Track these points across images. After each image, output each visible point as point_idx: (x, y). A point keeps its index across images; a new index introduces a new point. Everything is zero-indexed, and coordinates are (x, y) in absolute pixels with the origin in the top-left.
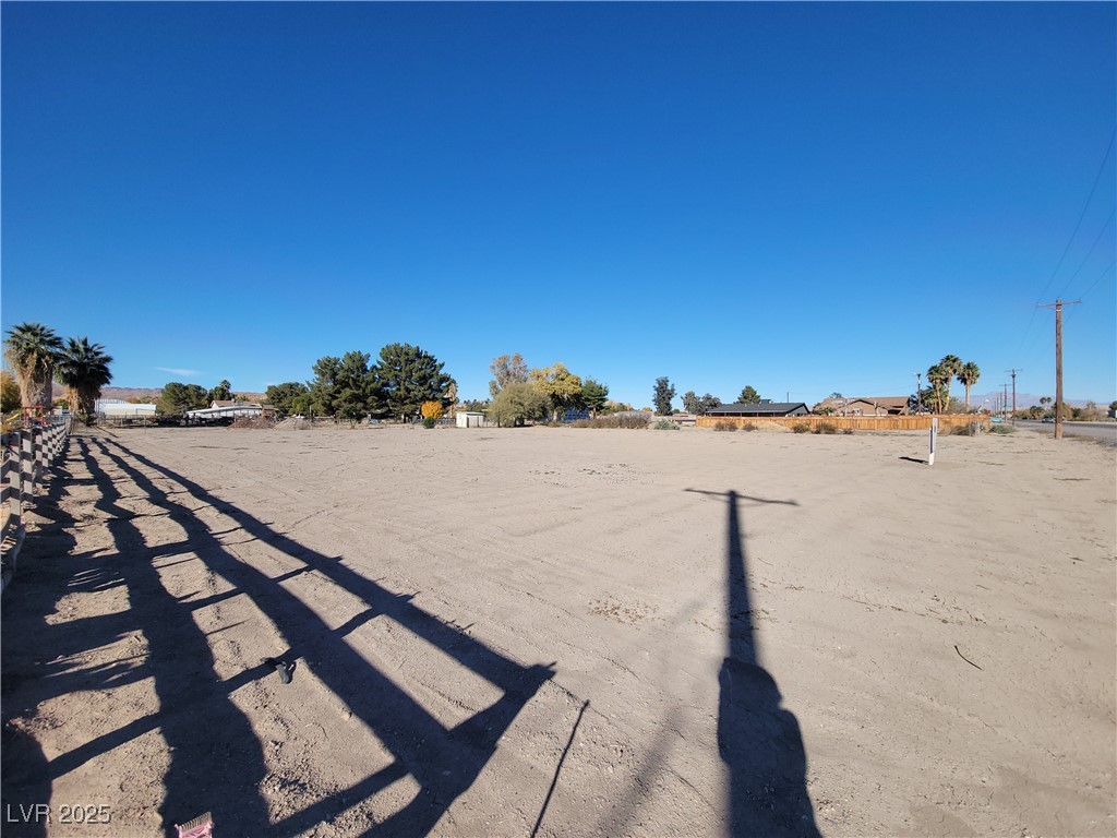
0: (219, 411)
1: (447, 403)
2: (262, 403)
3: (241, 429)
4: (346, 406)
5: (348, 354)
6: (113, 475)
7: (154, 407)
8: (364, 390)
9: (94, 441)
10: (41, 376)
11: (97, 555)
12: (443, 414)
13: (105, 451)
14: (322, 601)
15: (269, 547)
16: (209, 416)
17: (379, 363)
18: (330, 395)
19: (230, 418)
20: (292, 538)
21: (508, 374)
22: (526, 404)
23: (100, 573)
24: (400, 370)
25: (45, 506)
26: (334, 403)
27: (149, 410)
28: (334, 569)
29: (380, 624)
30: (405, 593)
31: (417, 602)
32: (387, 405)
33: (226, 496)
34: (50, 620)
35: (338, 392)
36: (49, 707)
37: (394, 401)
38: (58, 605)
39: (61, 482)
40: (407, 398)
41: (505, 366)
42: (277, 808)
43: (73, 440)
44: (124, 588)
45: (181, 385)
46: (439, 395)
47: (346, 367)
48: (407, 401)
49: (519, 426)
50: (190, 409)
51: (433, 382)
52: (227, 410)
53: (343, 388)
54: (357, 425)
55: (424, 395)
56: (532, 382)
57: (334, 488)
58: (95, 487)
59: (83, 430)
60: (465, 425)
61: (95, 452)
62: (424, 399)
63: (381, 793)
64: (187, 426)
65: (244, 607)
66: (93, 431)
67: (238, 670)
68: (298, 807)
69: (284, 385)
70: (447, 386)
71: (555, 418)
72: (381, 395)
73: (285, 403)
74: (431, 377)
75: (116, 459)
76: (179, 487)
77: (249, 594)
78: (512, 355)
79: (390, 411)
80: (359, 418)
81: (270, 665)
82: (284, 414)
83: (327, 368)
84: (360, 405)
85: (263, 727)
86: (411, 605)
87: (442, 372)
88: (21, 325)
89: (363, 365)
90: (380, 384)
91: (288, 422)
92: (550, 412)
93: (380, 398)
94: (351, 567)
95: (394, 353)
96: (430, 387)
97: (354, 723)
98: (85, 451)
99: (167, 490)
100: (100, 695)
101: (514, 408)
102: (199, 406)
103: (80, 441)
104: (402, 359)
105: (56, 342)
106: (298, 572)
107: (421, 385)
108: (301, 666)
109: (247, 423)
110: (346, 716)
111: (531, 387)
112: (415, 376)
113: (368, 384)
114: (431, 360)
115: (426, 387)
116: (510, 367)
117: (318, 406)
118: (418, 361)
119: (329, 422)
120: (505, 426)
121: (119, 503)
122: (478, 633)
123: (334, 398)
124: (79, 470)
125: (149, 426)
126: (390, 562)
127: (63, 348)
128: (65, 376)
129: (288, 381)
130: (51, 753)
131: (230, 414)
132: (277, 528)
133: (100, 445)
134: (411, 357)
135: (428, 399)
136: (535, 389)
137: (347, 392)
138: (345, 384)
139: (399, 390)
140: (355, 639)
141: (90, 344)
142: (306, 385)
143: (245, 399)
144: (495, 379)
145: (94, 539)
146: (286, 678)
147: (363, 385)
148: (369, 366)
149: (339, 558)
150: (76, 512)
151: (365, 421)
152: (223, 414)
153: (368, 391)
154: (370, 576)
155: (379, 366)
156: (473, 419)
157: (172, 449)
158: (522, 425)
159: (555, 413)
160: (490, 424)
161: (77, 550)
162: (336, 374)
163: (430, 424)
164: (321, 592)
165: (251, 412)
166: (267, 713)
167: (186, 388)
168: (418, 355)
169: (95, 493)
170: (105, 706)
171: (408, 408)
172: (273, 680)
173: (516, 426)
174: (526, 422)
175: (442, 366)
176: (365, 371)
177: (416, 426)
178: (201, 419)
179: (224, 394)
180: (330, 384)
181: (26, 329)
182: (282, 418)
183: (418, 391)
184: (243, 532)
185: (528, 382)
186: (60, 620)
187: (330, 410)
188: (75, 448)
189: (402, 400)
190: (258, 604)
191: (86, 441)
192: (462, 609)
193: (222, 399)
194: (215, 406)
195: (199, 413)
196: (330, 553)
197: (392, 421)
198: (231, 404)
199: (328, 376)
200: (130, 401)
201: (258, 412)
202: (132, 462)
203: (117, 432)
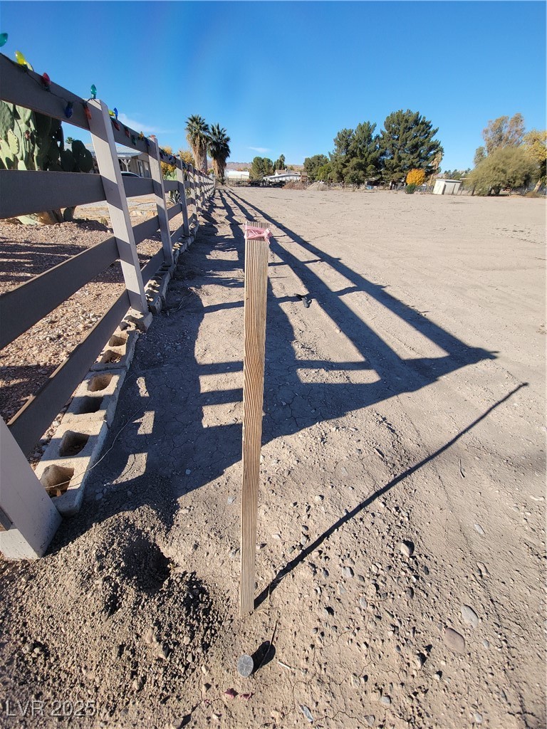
0: (278, 177)
1: (430, 172)
2: (301, 172)
3: (289, 190)
4: (352, 172)
5: (360, 125)
6: (232, 206)
7: (247, 173)
8: (366, 160)
9: (225, 191)
10: (202, 153)
11: (226, 237)
12: (424, 182)
13: (229, 196)
14: (328, 277)
15: (301, 247)
16: (273, 180)
17: (382, 132)
18: (342, 164)
19: (284, 182)
20: (313, 245)
21: (500, 139)
22: (509, 171)
23: (228, 245)
24: (398, 139)
25: (207, 215)
26: (344, 171)
27: (245, 175)
28: (335, 264)
29: (362, 296)
30: (379, 284)
31: (387, 290)
32: (380, 173)
33: (280, 221)
34: (208, 257)
35: (348, 161)
36: (206, 287)
37: (387, 169)
38: (211, 253)
39: (213, 207)
40: (397, 166)
41: (500, 129)
42: (299, 355)
43: (216, 191)
44: (236, 252)
45: (261, 158)
46: (424, 163)
47: (356, 138)
48: (397, 170)
49: (493, 195)
50: (265, 176)
51: (423, 150)
52: (282, 177)
53: (352, 157)
54: (356, 190)
55: (412, 163)
56: (525, 146)
57: (338, 224)
58: (225, 210)
59: (220, 186)
60: (441, 192)
61: (225, 196)
62: (412, 166)
63: (355, 371)
64: (263, 186)
65: (287, 270)
66: (224, 187)
67: (283, 295)
68: (310, 358)
69: (315, 157)
70: (435, 154)
71: (537, 188)
72: (378, 164)
73: (314, 172)
74: (423, 144)
75: (233, 199)
76: (259, 215)
77: (290, 266)
78: (512, 116)
79: (382, 178)
80: (359, 183)
81: (299, 298)
82: (313, 180)
83: (344, 140)
84: (361, 172)
85: (294, 321)
86: (383, 291)
87: (433, 139)
88: (191, 117)
89: (370, 135)
90: (379, 152)
91: (315, 185)
92: (534, 181)
93: (377, 167)
94: (346, 265)
95: (396, 121)
96: (419, 155)
97: (342, 336)
98: (221, 195)
99: (254, 215)
100: (226, 288)
101: (494, 175)
102: (269, 174)
103: (219, 191)
104: (401, 128)
105: (205, 129)
106: (316, 261)
107: (412, 153)
108: (314, 302)
109: (292, 185)
110: (338, 331)
111: (522, 152)
112: (409, 143)
113: (370, 153)
114: (428, 126)
115: (415, 155)
116: (505, 131)
117: (334, 174)
118: (415, 128)
119: (339, 187)
120: (479, 195)
121: (234, 217)
122: (431, 316)
123: (345, 166)
124: (219, 203)
125: (247, 186)
126: (371, 267)
127: (209, 132)
128: (212, 152)
129: (317, 154)
130: (205, 304)
131: (284, 179)
132: (305, 238)
133: (227, 193)
134: (409, 125)
135: (415, 167)
136: (526, 155)
137: (355, 161)
138: (354, 155)
139: (392, 158)
140: (346, 298)
141: (220, 129)
142: (328, 157)
143: (292, 169)
144: (484, 144)
145: (225, 231)
146: (306, 305)
147: (366, 155)
148: (374, 135)
149: (339, 259)
150: (218, 219)
151: (362, 187)
152: (280, 179)
153: (369, 160)
154: (357, 272)
155: (381, 136)
156: (450, 186)
157: (256, 197)
158: (497, 194)
159: (539, 183)
160: (464, 192)
161: (218, 234)
162: (348, 145)
163: (411, 190)
164: (327, 273)
165: (295, 178)
166: (296, 317)
167: (263, 161)
168: (416, 122)
169: (225, 213)
170: (228, 293)
171: (396, 176)
172: (300, 304)
173: (490, 195)
174: (502, 192)
175: (435, 132)
176: (370, 141)
177: (400, 192)
178: (270, 182)
179: (281, 165)
180: (344, 154)
181: (194, 120)
182: (311, 183)
183: (408, 159)
184: (288, 237)
185: (521, 147)
186: (212, 258)
187: (341, 177)
188: (217, 194)
189: (393, 169)
190: (294, 271)
191: (221, 191)
192: (421, 301)
193: (280, 169)
194: (277, 175)
195: (268, 178)
196: (334, 255)
197: (381, 187)
198: (284, 173)
199: (343, 147)
200: (238, 171)
201: (298, 178)
202: (240, 202)
203: (233, 188)
